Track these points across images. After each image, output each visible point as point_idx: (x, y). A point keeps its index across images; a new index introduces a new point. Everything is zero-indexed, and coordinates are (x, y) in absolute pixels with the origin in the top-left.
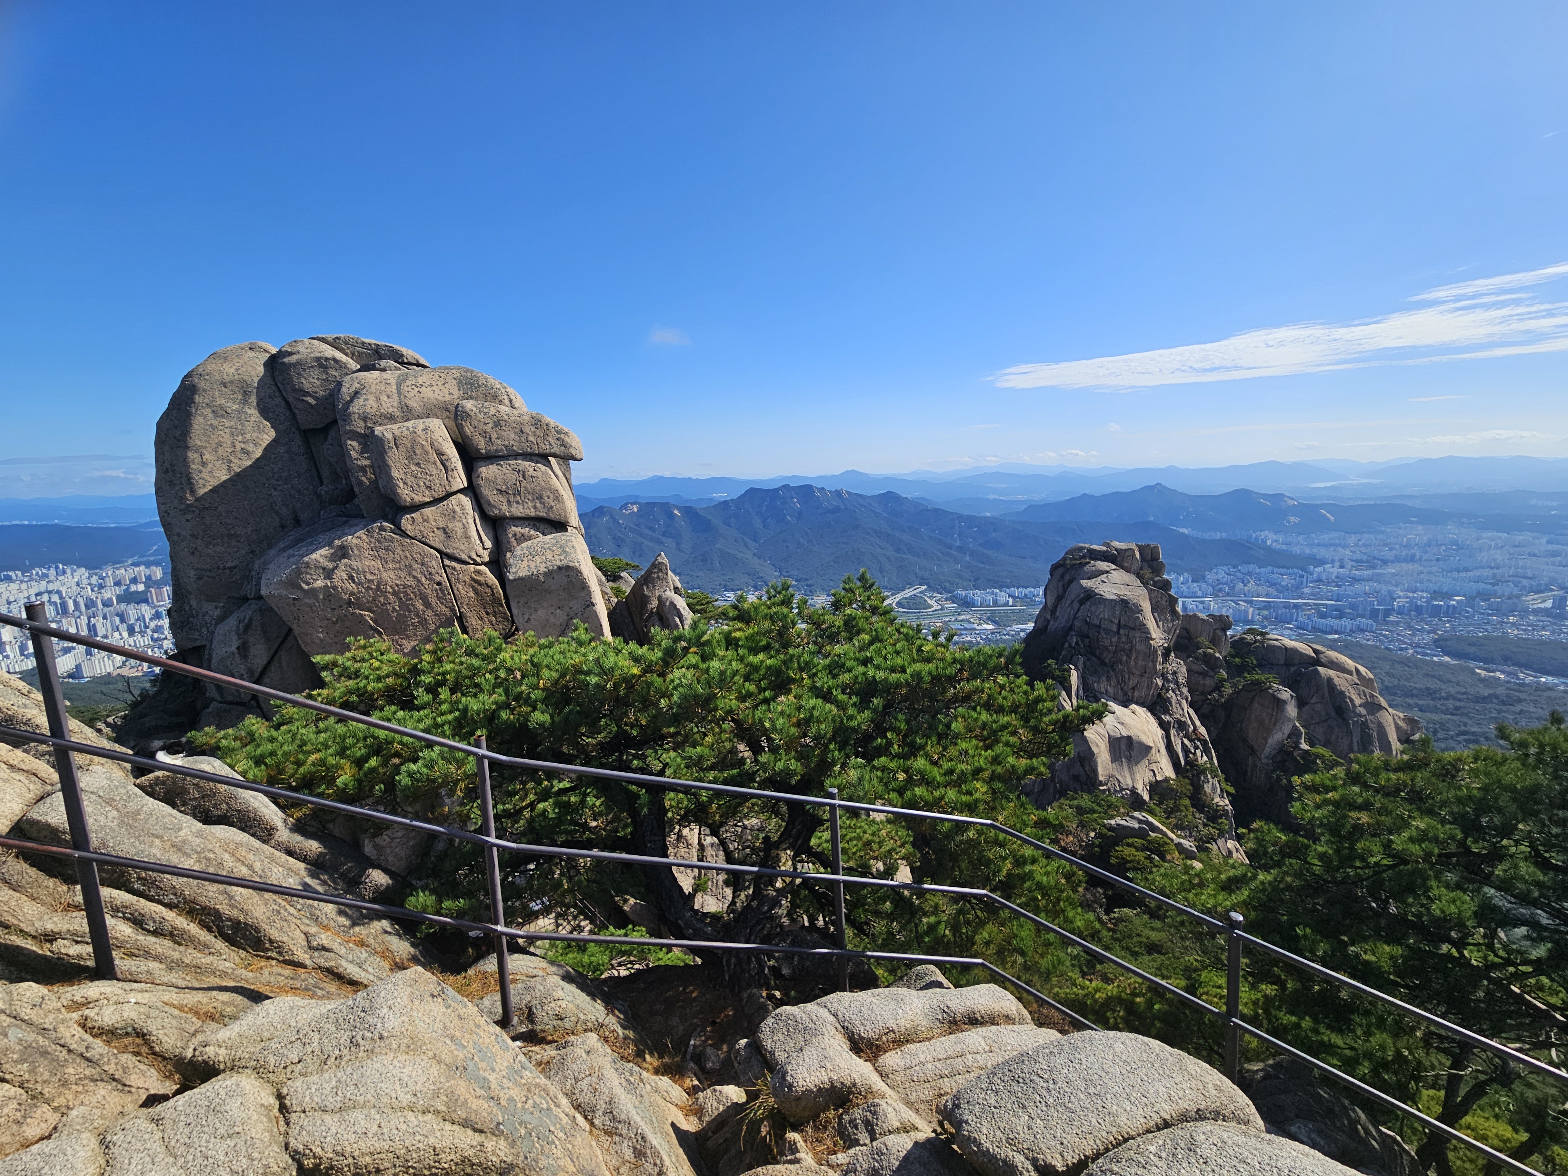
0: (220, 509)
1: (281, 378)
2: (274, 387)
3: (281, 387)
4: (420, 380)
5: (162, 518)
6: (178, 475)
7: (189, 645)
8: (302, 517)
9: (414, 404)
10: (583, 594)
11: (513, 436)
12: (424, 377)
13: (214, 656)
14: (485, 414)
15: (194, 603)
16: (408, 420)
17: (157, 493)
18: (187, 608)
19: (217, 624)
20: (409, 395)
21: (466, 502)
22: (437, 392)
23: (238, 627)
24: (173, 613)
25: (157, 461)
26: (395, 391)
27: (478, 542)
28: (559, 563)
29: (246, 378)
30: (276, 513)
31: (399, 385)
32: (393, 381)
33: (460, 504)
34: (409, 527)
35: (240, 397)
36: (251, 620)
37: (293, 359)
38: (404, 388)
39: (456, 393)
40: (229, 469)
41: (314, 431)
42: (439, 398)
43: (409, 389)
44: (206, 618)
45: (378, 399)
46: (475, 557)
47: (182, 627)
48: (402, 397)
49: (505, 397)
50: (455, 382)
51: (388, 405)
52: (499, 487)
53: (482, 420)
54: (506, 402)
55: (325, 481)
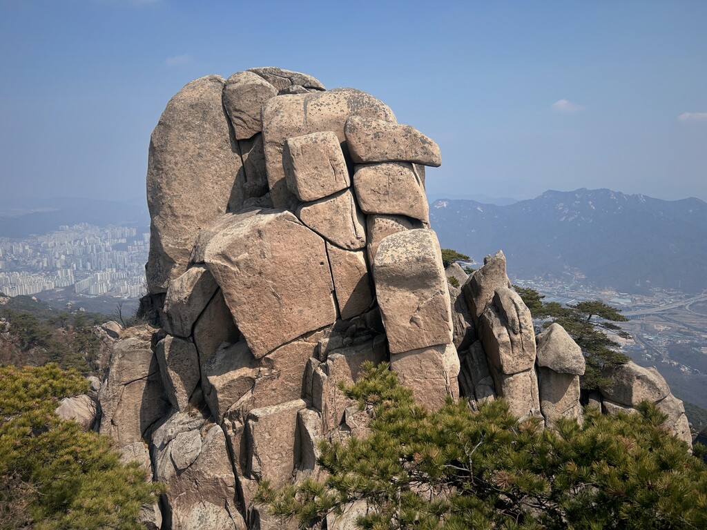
4: (321, 100)
5: (149, 201)
7: (157, 291)
9: (315, 119)
11: (387, 145)
12: (324, 98)
14: (368, 126)
15: (161, 261)
16: (310, 132)
18: (157, 265)
19: (174, 279)
20: (312, 113)
21: (348, 197)
22: (332, 109)
23: (188, 283)
24: (149, 267)
25: (149, 161)
26: (302, 109)
27: (354, 232)
28: (417, 255)
29: (205, 101)
31: (305, 104)
32: (302, 102)
33: (344, 202)
34: (306, 217)
37: (236, 86)
38: (309, 106)
39: (346, 110)
41: (245, 140)
42: (333, 114)
43: (313, 107)
44: (168, 274)
45: (290, 116)
46: (349, 244)
47: (153, 278)
48: (308, 114)
49: (382, 113)
50: (346, 101)
51: (298, 121)
52: (373, 188)
53: (366, 132)
54: (383, 116)
55: (248, 179)
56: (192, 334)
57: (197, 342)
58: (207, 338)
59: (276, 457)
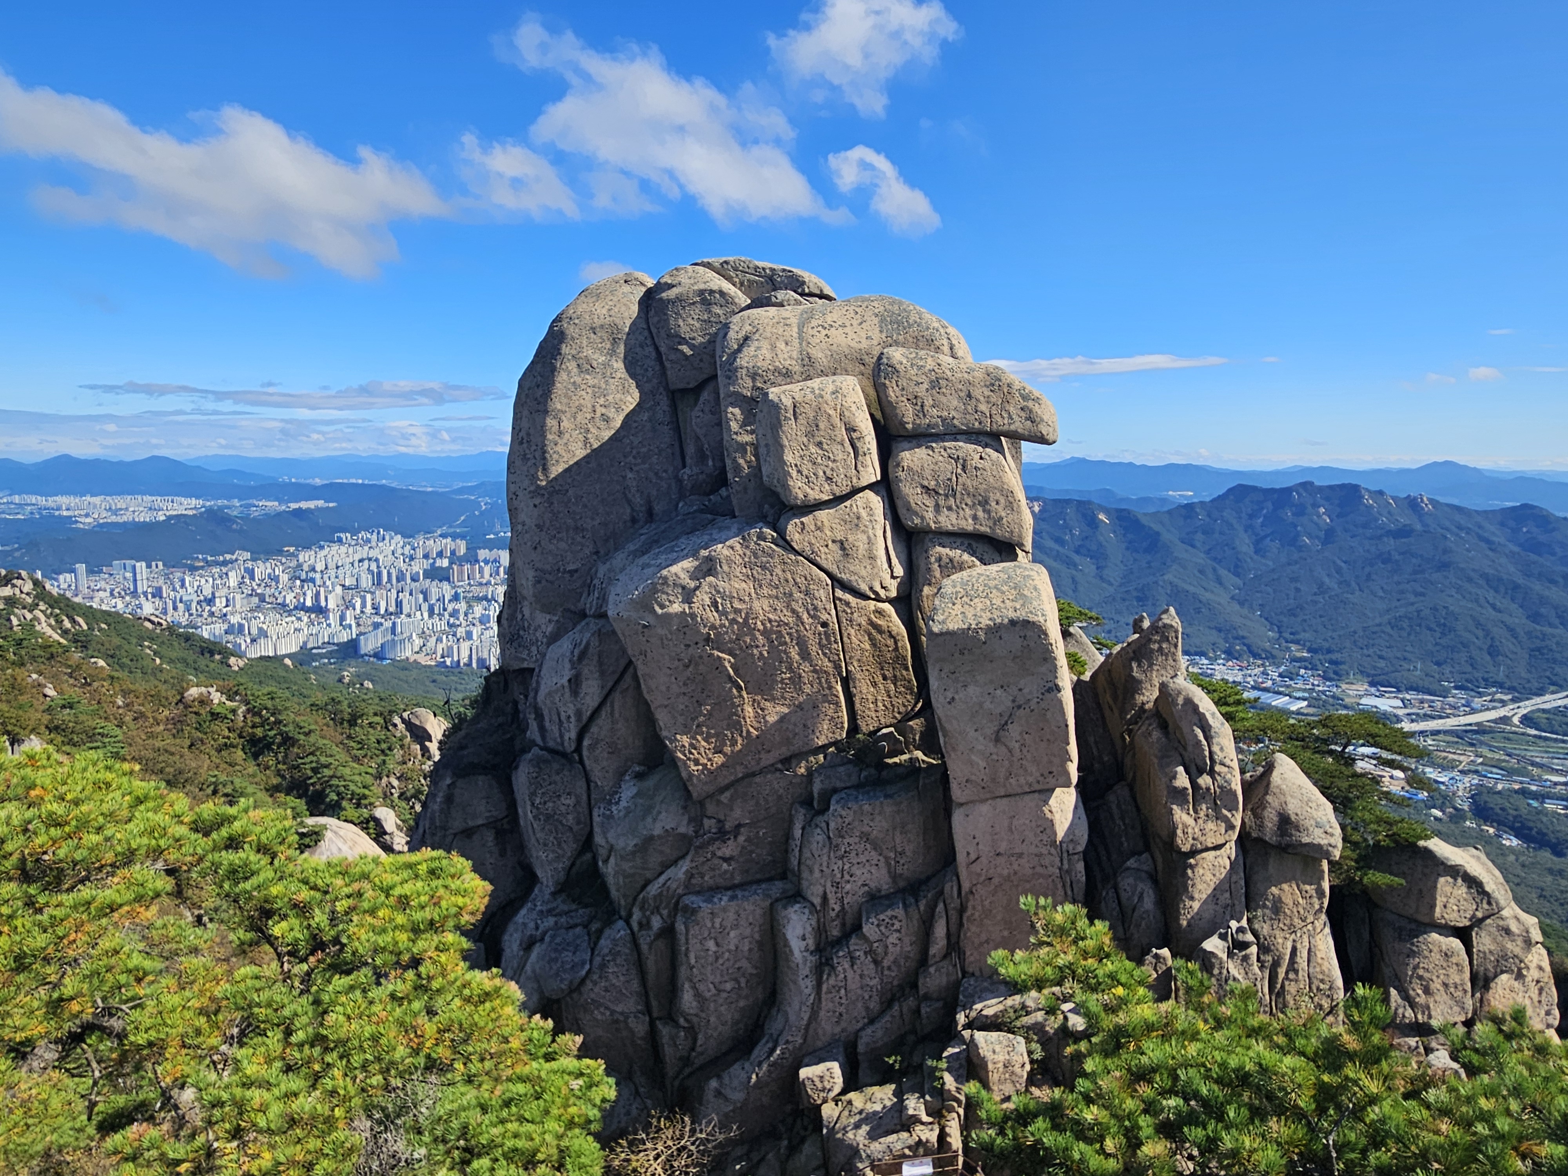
0: (570, 492)
1: (656, 319)
2: (646, 333)
3: (654, 331)
4: (829, 319)
5: (510, 500)
6: (534, 447)
7: (516, 665)
8: (658, 508)
9: (819, 354)
10: (1043, 669)
11: (955, 403)
12: (835, 314)
13: (542, 687)
14: (920, 368)
15: (527, 612)
16: (809, 378)
17: (508, 468)
18: (520, 617)
19: (549, 644)
20: (814, 341)
21: (876, 502)
22: (851, 335)
23: (572, 652)
24: (504, 622)
25: (513, 428)
26: (795, 335)
27: (886, 566)
28: (1012, 614)
29: (617, 321)
30: (629, 502)
31: (801, 326)
32: (794, 321)
33: (869, 508)
34: (797, 536)
35: (608, 346)
36: (588, 644)
37: (672, 294)
38: (807, 329)
39: (877, 336)
40: (586, 441)
41: (684, 391)
42: (853, 344)
43: (814, 332)
44: (539, 634)
45: (773, 347)
46: (878, 588)
47: (511, 641)
48: (804, 344)
49: (945, 342)
50: (876, 320)
51: (786, 356)
52: (926, 483)
53: (914, 378)
54: (946, 349)
55: (688, 461)
56: (578, 749)
57: (587, 762)
58: (606, 755)
59: (728, 986)
